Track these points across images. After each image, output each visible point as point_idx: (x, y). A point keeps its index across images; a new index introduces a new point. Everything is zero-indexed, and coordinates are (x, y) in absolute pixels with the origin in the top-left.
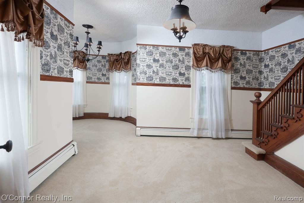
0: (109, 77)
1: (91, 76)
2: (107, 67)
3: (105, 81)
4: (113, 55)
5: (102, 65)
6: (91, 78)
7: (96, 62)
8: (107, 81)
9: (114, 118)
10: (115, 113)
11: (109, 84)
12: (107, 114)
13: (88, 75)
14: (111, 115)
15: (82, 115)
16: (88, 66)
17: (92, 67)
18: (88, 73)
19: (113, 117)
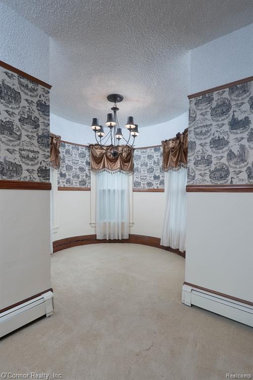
0: (163, 180)
1: (139, 180)
2: (161, 164)
3: (158, 187)
4: (168, 141)
5: (154, 162)
6: (139, 184)
7: (146, 159)
8: (160, 187)
9: (168, 249)
10: (170, 240)
11: (164, 192)
12: (159, 240)
13: (135, 179)
14: (164, 243)
15: (126, 237)
16: (135, 166)
17: (140, 167)
18: (135, 177)
19: (168, 247)
